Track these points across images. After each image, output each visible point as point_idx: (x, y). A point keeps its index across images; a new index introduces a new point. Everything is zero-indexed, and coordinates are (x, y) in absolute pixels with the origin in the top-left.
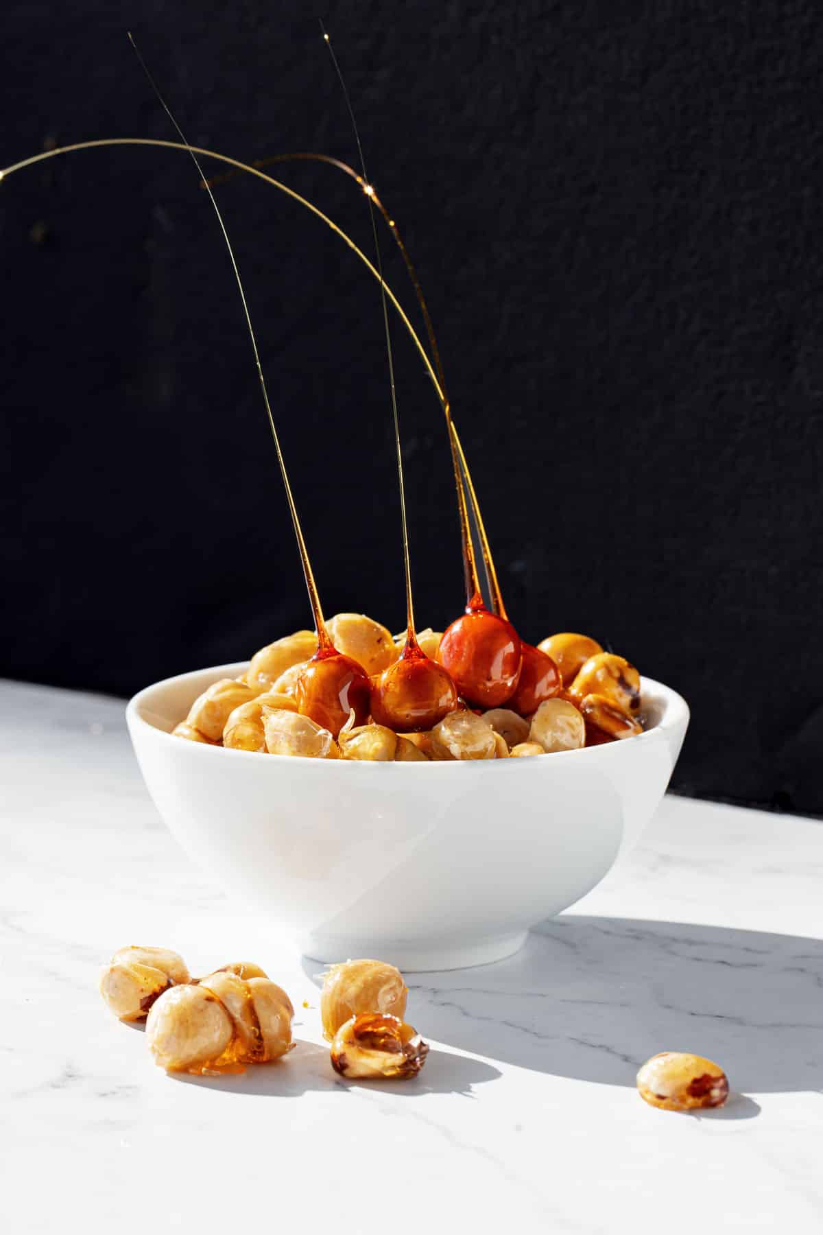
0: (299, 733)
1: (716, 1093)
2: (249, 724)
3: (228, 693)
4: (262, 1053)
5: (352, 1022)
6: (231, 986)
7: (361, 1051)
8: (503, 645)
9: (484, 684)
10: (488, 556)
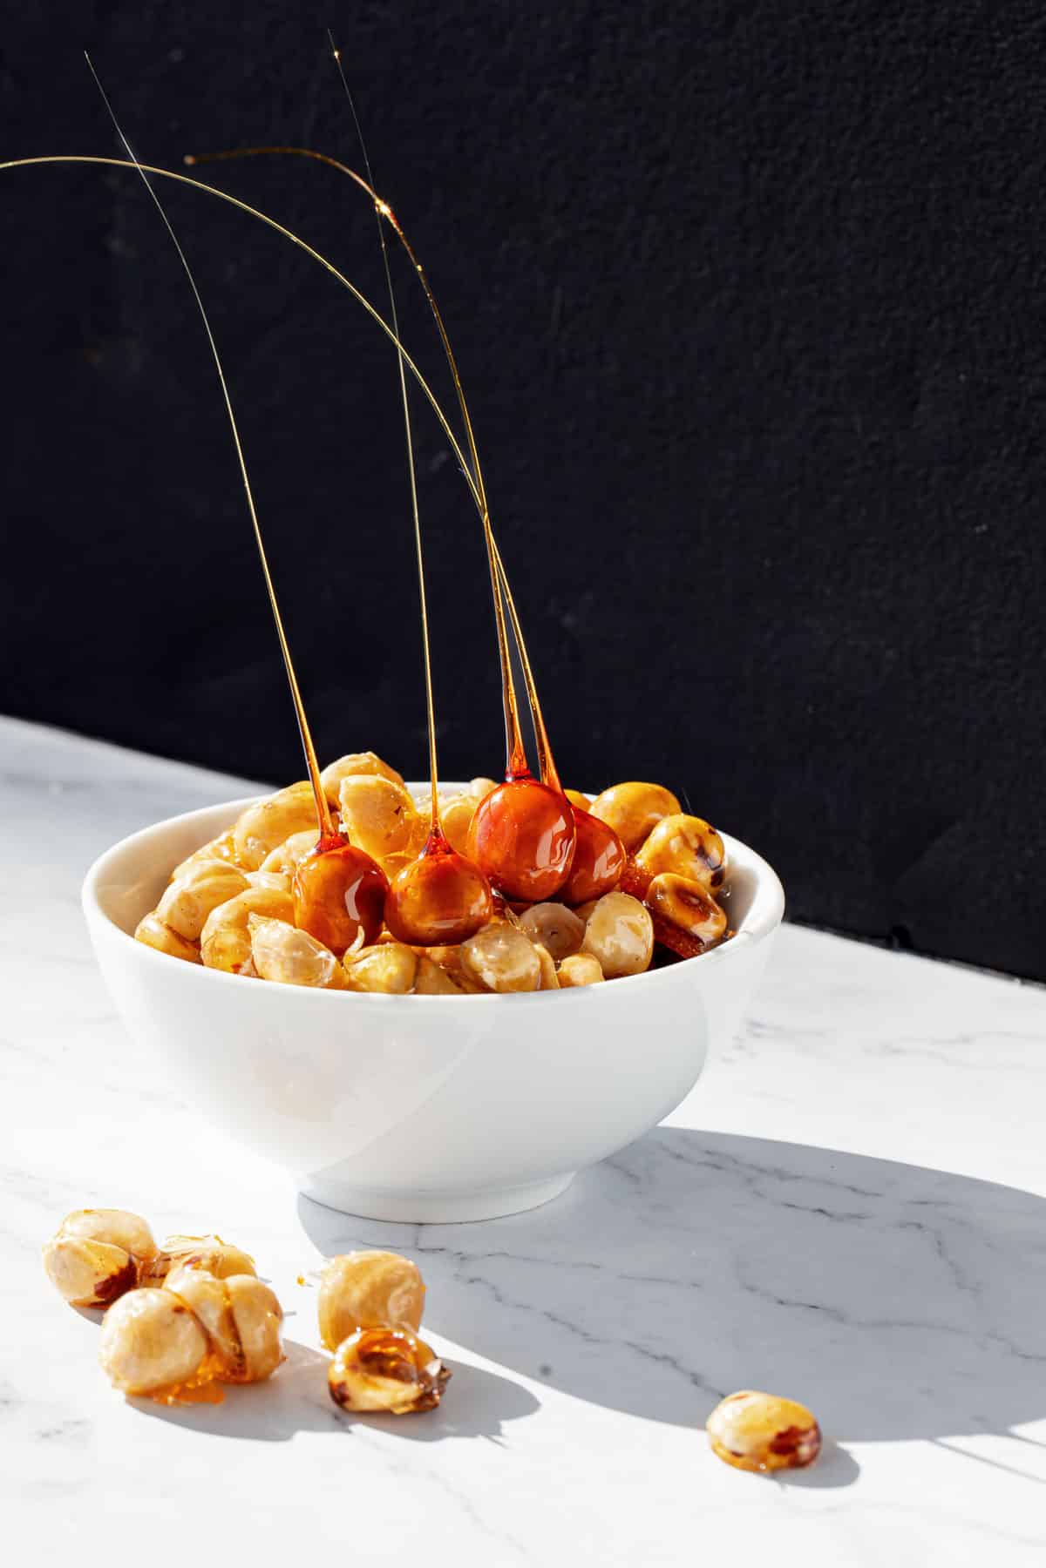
0: (295, 954)
1: (804, 1450)
2: (233, 930)
3: (207, 882)
4: (243, 1372)
5: (354, 1339)
6: (205, 1292)
7: (366, 1380)
8: (550, 825)
9: (528, 876)
10: (534, 701)
